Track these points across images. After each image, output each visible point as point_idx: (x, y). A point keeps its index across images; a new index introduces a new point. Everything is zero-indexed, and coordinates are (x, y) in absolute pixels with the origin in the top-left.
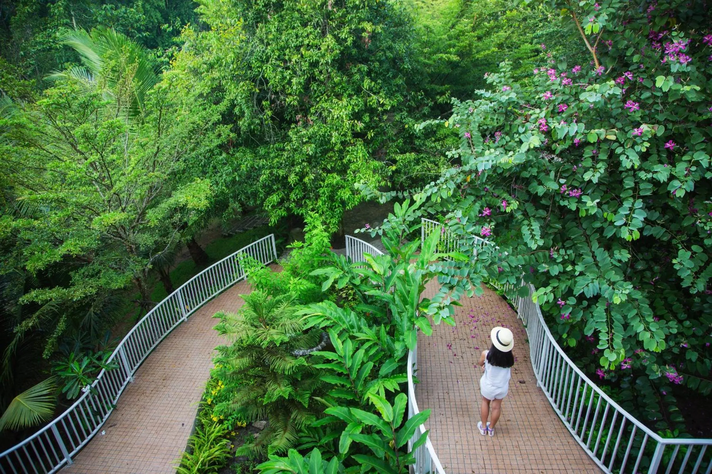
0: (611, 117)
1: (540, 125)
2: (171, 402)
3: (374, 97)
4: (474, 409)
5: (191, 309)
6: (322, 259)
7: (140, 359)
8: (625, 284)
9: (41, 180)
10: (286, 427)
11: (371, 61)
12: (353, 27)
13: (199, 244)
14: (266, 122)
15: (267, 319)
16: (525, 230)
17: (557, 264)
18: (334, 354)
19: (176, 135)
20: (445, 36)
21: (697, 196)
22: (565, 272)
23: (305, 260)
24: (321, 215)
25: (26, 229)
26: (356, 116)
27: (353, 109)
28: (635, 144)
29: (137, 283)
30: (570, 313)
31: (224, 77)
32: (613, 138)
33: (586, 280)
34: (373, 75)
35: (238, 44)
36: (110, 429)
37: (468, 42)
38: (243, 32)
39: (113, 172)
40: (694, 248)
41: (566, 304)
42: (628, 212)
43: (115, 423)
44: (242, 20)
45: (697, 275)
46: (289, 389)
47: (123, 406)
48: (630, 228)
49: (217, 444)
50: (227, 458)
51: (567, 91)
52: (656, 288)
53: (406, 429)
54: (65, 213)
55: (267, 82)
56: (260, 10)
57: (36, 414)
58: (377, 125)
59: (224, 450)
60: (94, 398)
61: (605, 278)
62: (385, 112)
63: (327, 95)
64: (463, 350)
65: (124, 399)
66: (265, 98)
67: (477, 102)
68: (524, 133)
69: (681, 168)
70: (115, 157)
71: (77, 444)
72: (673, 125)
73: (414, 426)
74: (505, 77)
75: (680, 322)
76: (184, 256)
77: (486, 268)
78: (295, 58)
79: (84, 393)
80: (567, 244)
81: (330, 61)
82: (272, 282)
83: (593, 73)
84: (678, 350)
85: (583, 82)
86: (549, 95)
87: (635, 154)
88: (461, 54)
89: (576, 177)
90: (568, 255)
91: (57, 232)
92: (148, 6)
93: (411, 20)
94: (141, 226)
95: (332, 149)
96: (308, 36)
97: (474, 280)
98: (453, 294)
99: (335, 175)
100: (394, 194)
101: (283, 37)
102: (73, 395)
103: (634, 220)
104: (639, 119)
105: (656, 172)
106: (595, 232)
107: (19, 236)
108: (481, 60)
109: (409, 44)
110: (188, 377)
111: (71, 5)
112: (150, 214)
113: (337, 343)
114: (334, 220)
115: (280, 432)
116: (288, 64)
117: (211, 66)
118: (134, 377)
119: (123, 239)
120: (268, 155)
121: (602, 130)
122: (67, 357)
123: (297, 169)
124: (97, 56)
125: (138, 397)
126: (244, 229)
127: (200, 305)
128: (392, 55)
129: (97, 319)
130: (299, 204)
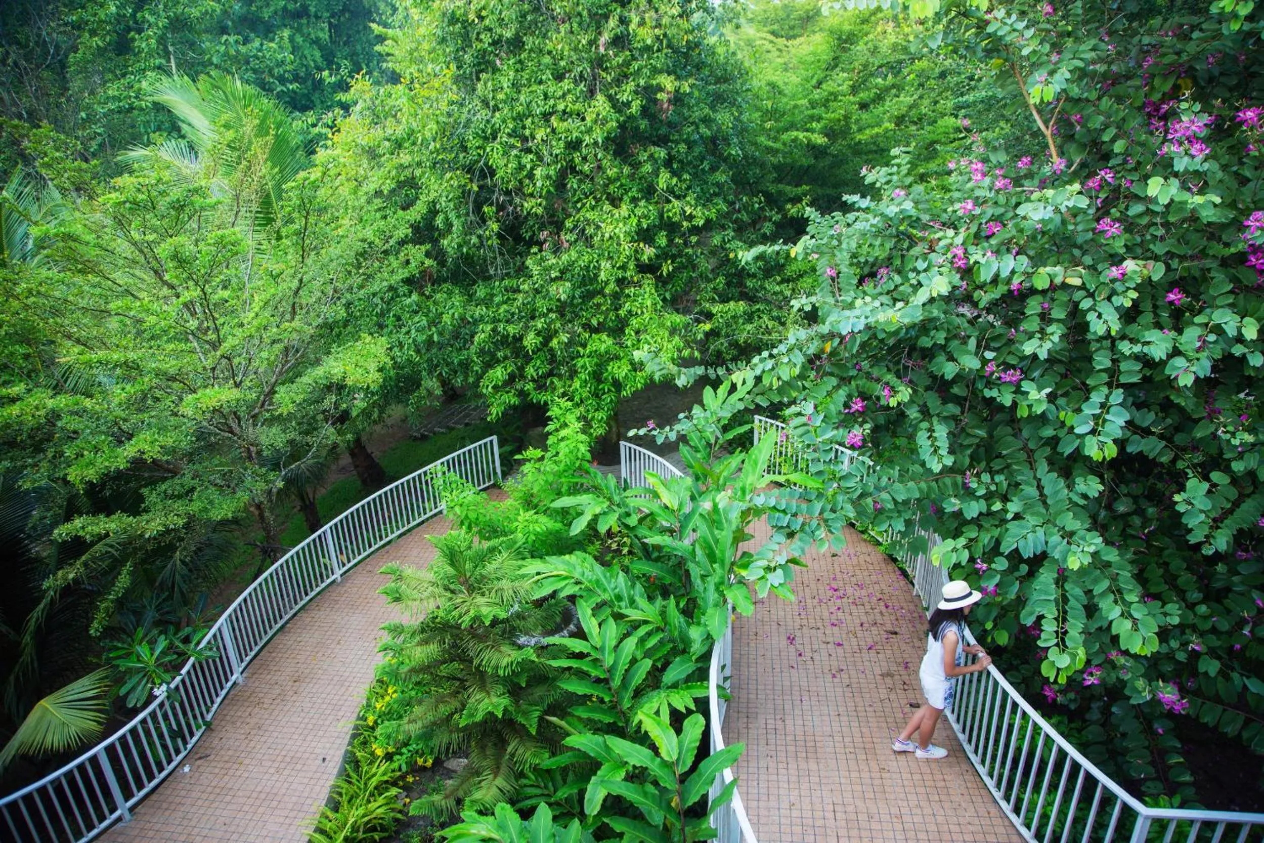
0: (1075, 246)
1: (954, 257)
2: (306, 721)
3: (676, 203)
4: (828, 750)
5: (349, 561)
6: (575, 480)
7: (256, 644)
8: (1089, 536)
9: (102, 330)
10: (498, 768)
11: (672, 141)
12: (642, 82)
13: (369, 451)
14: (490, 242)
15: (472, 579)
16: (922, 438)
17: (978, 498)
18: (585, 642)
19: (332, 261)
20: (804, 102)
21: (1220, 387)
22: (990, 514)
23: (546, 481)
24: (577, 405)
25: (72, 413)
26: (645, 235)
27: (639, 224)
28: (1114, 293)
29: (257, 513)
30: (997, 585)
31: (419, 164)
32: (1077, 282)
33: (1023, 527)
34: (675, 166)
35: (444, 107)
36: (199, 762)
37: (842, 112)
38: (454, 87)
39: (222, 320)
40: (1215, 476)
41: (989, 569)
42: (1098, 411)
43: (208, 752)
44: (453, 66)
45: (1216, 523)
46: (505, 701)
47: (223, 723)
48: (1101, 438)
49: (380, 795)
50: (396, 820)
51: (1002, 199)
52: (1149, 546)
53: (700, 776)
54: (137, 387)
55: (493, 173)
56: (485, 51)
57: (73, 730)
58: (681, 251)
59: (392, 806)
60: (173, 708)
61: (1055, 526)
62: (695, 230)
63: (594, 198)
64: (815, 647)
65: (225, 712)
66: (488, 201)
67: (851, 217)
68: (925, 270)
69: (1191, 337)
70: (226, 294)
71: (140, 786)
72: (1181, 262)
73: (714, 771)
74: (898, 173)
75: (1191, 606)
76: (343, 470)
77: (853, 502)
78: (540, 134)
79: (156, 697)
80: (997, 465)
81: (600, 140)
82: (488, 518)
83: (1047, 170)
84: (1186, 656)
85: (1028, 185)
86: (970, 206)
87: (1112, 310)
88: (830, 133)
89: (1013, 348)
90: (997, 484)
91: (125, 420)
92: (299, 39)
93: (744, 73)
94: (268, 415)
95: (601, 292)
96: (564, 96)
97: (830, 523)
98: (793, 546)
99: (604, 337)
100: (700, 371)
101: (522, 98)
102: (138, 700)
103: (1107, 424)
104: (1122, 251)
105: (1148, 343)
106: (1043, 445)
107: (59, 424)
108: (866, 144)
109: (741, 113)
110: (336, 678)
111: (169, 36)
112: (282, 393)
113: (590, 624)
114: (600, 415)
115: (487, 775)
116: (530, 144)
117: (398, 145)
118: (244, 675)
119: (235, 435)
120: (491, 300)
121: (1058, 269)
122: (131, 635)
123: (540, 324)
124: (207, 122)
125: (249, 710)
126: (448, 427)
127: (364, 555)
128: (709, 133)
129: (185, 571)
130: (541, 384)
